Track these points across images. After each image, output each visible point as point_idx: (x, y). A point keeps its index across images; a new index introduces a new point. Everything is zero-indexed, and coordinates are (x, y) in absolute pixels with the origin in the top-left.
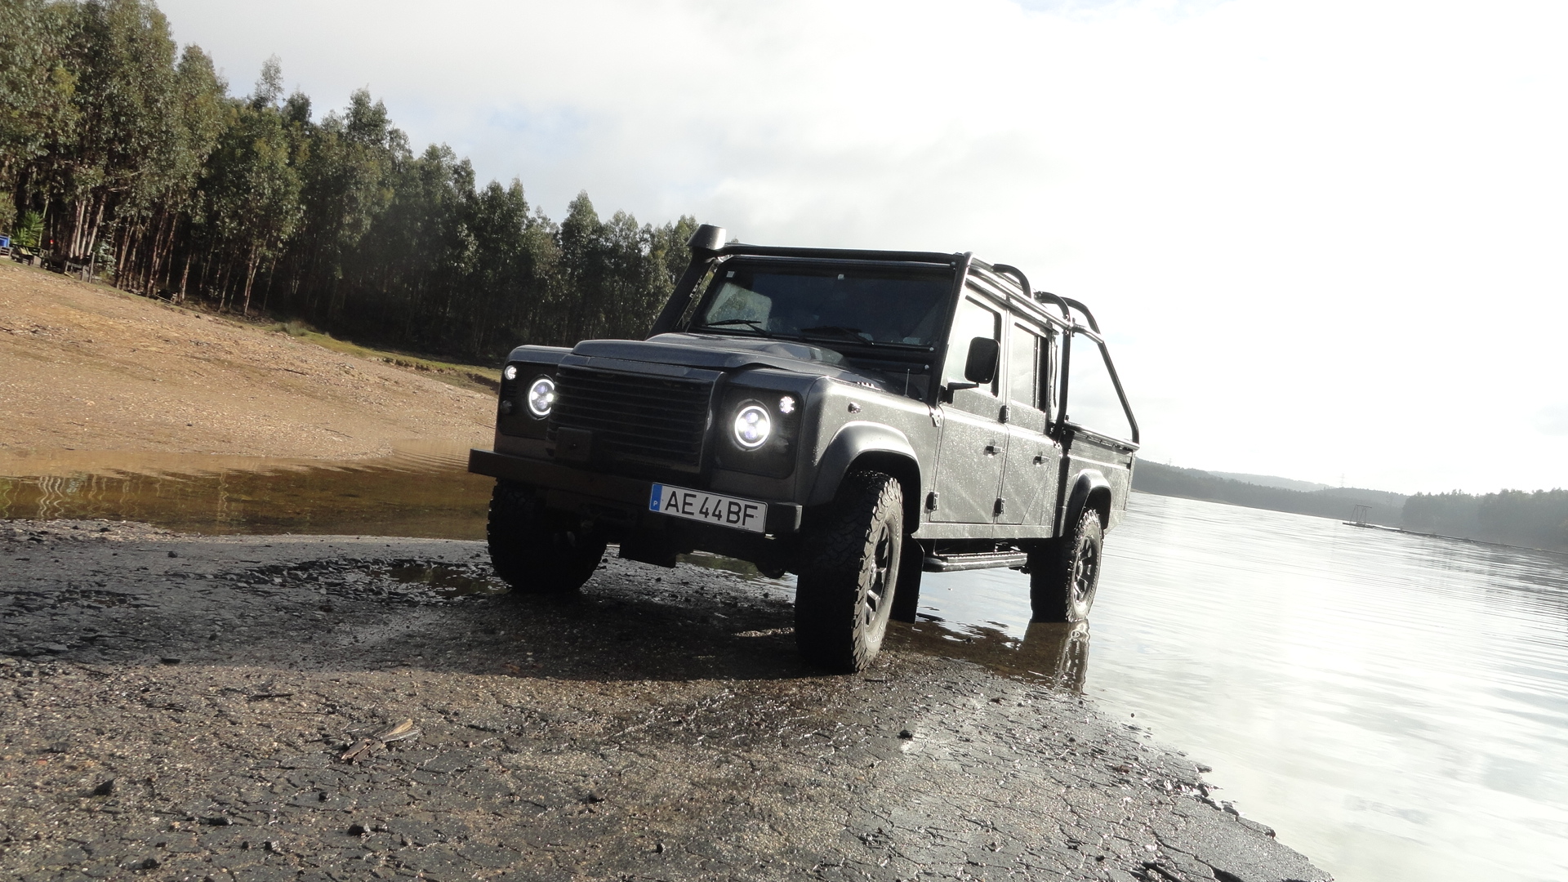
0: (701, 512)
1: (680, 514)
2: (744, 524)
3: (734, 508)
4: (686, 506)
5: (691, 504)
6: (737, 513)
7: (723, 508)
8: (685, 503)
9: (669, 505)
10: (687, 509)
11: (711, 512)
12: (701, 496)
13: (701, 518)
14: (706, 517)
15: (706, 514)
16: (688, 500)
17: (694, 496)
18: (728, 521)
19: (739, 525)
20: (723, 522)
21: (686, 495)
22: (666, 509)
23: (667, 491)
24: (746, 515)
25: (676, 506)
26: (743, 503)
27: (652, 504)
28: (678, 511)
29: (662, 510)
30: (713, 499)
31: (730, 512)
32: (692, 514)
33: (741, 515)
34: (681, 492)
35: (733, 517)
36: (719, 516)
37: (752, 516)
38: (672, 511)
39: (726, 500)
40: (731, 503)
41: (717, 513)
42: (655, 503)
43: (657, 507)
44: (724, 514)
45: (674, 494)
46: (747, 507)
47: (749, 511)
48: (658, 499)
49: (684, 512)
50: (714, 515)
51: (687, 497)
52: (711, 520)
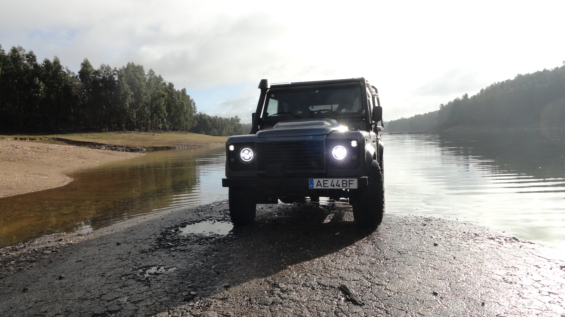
0: (331, 186)
1: (323, 188)
2: (349, 187)
3: (345, 182)
5: (327, 184)
6: (346, 184)
7: (340, 183)
8: (324, 184)
9: (318, 185)
10: (325, 185)
11: (335, 185)
12: (330, 180)
13: (332, 187)
14: (334, 187)
15: (334, 186)
16: (325, 182)
17: (327, 181)
18: (343, 187)
19: (347, 188)
20: (341, 188)
21: (324, 181)
22: (317, 187)
23: (315, 181)
24: (349, 184)
25: (321, 185)
26: (348, 180)
27: (310, 186)
28: (322, 187)
29: (315, 187)
30: (336, 180)
31: (343, 184)
32: (328, 187)
33: (348, 184)
34: (321, 180)
36: (339, 186)
37: (352, 184)
38: (319, 187)
39: (340, 180)
41: (338, 185)
42: (312, 185)
43: (313, 187)
44: (341, 185)
45: (319, 181)
46: (349, 181)
47: (351, 182)
49: (324, 187)
50: (337, 186)
52: (336, 187)
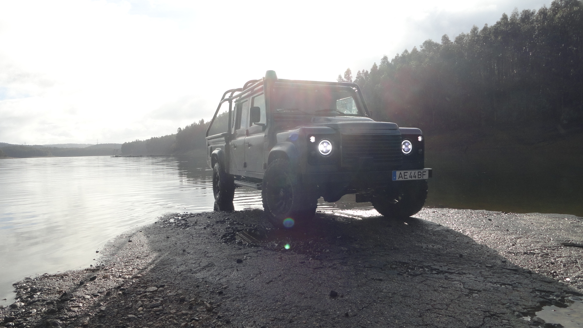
0: (410, 177)
1: (404, 179)
2: (423, 178)
3: (420, 173)
5: (406, 175)
6: (421, 175)
7: (416, 174)
8: (404, 175)
9: (399, 177)
10: (406, 177)
11: (413, 176)
12: (409, 172)
13: (410, 179)
14: (412, 178)
15: (412, 177)
16: (406, 174)
17: (407, 172)
18: (418, 178)
19: (422, 178)
20: (417, 178)
21: (404, 173)
22: (399, 179)
23: (398, 173)
24: (423, 175)
25: (402, 177)
26: (422, 171)
28: (403, 178)
29: (397, 179)
30: (413, 172)
31: (418, 175)
32: (407, 178)
33: (422, 175)
34: (402, 172)
35: (420, 176)
36: (415, 177)
37: (425, 175)
38: (401, 179)
39: (417, 171)
40: (418, 172)
41: (415, 176)
42: (394, 177)
44: (417, 176)
45: (401, 173)
47: (424, 173)
48: (395, 176)
49: (405, 178)
50: (414, 177)
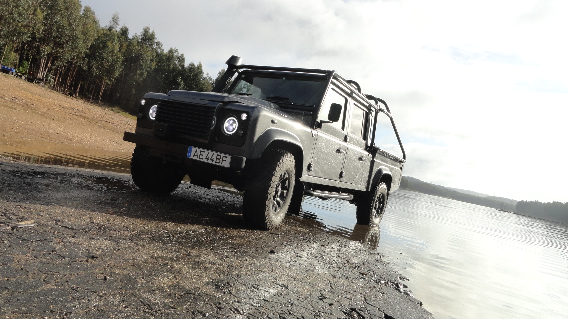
0: (206, 158)
1: (198, 159)
2: (222, 164)
3: (219, 157)
4: (201, 156)
5: (202, 155)
6: (219, 159)
7: (215, 157)
8: (200, 155)
9: (194, 155)
10: (201, 157)
11: (210, 158)
12: (206, 152)
13: (205, 160)
14: (208, 160)
15: (208, 159)
16: (202, 153)
17: (204, 152)
18: (216, 162)
19: (220, 164)
20: (214, 163)
21: (201, 151)
22: (193, 157)
23: (194, 149)
24: (223, 160)
25: (197, 155)
26: (222, 155)
27: (188, 154)
28: (197, 158)
29: (191, 157)
30: (211, 153)
31: (217, 159)
32: (203, 159)
33: (221, 160)
34: (199, 150)
35: (218, 161)
36: (213, 160)
37: (225, 161)
38: (195, 158)
39: (216, 154)
40: (218, 155)
41: (212, 159)
42: (189, 154)
43: (190, 156)
44: (215, 160)
45: (196, 151)
46: (223, 157)
47: (224, 159)
48: (190, 152)
49: (200, 158)
50: (211, 160)
51: (201, 152)
52: (210, 162)
